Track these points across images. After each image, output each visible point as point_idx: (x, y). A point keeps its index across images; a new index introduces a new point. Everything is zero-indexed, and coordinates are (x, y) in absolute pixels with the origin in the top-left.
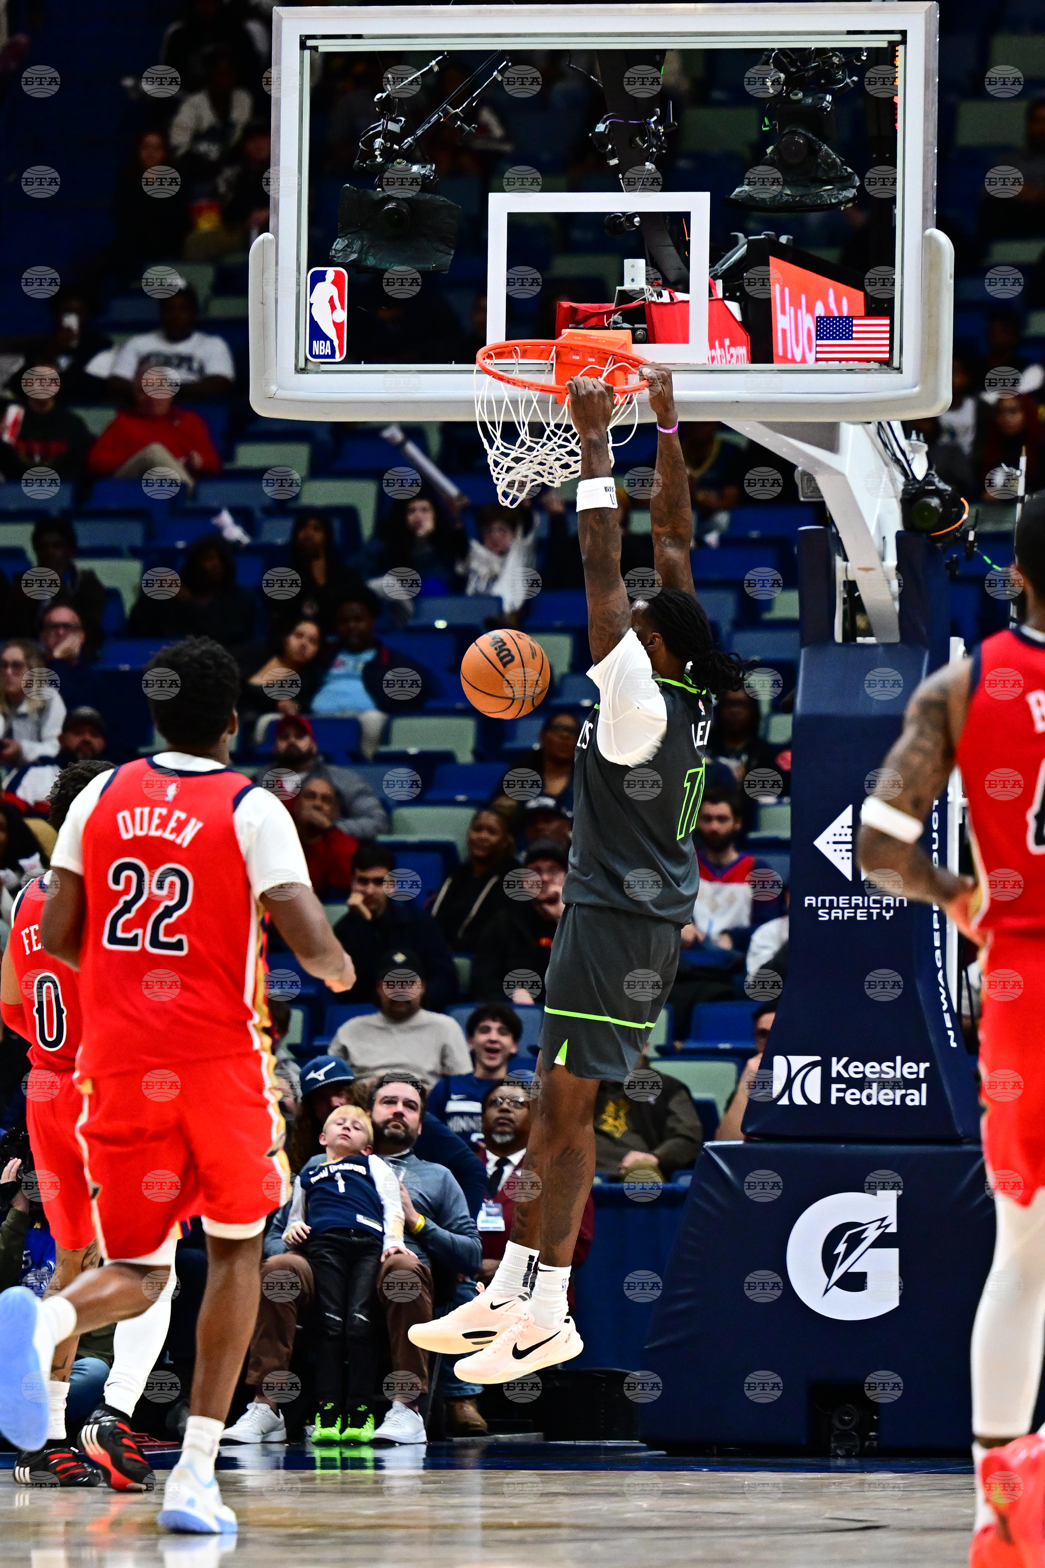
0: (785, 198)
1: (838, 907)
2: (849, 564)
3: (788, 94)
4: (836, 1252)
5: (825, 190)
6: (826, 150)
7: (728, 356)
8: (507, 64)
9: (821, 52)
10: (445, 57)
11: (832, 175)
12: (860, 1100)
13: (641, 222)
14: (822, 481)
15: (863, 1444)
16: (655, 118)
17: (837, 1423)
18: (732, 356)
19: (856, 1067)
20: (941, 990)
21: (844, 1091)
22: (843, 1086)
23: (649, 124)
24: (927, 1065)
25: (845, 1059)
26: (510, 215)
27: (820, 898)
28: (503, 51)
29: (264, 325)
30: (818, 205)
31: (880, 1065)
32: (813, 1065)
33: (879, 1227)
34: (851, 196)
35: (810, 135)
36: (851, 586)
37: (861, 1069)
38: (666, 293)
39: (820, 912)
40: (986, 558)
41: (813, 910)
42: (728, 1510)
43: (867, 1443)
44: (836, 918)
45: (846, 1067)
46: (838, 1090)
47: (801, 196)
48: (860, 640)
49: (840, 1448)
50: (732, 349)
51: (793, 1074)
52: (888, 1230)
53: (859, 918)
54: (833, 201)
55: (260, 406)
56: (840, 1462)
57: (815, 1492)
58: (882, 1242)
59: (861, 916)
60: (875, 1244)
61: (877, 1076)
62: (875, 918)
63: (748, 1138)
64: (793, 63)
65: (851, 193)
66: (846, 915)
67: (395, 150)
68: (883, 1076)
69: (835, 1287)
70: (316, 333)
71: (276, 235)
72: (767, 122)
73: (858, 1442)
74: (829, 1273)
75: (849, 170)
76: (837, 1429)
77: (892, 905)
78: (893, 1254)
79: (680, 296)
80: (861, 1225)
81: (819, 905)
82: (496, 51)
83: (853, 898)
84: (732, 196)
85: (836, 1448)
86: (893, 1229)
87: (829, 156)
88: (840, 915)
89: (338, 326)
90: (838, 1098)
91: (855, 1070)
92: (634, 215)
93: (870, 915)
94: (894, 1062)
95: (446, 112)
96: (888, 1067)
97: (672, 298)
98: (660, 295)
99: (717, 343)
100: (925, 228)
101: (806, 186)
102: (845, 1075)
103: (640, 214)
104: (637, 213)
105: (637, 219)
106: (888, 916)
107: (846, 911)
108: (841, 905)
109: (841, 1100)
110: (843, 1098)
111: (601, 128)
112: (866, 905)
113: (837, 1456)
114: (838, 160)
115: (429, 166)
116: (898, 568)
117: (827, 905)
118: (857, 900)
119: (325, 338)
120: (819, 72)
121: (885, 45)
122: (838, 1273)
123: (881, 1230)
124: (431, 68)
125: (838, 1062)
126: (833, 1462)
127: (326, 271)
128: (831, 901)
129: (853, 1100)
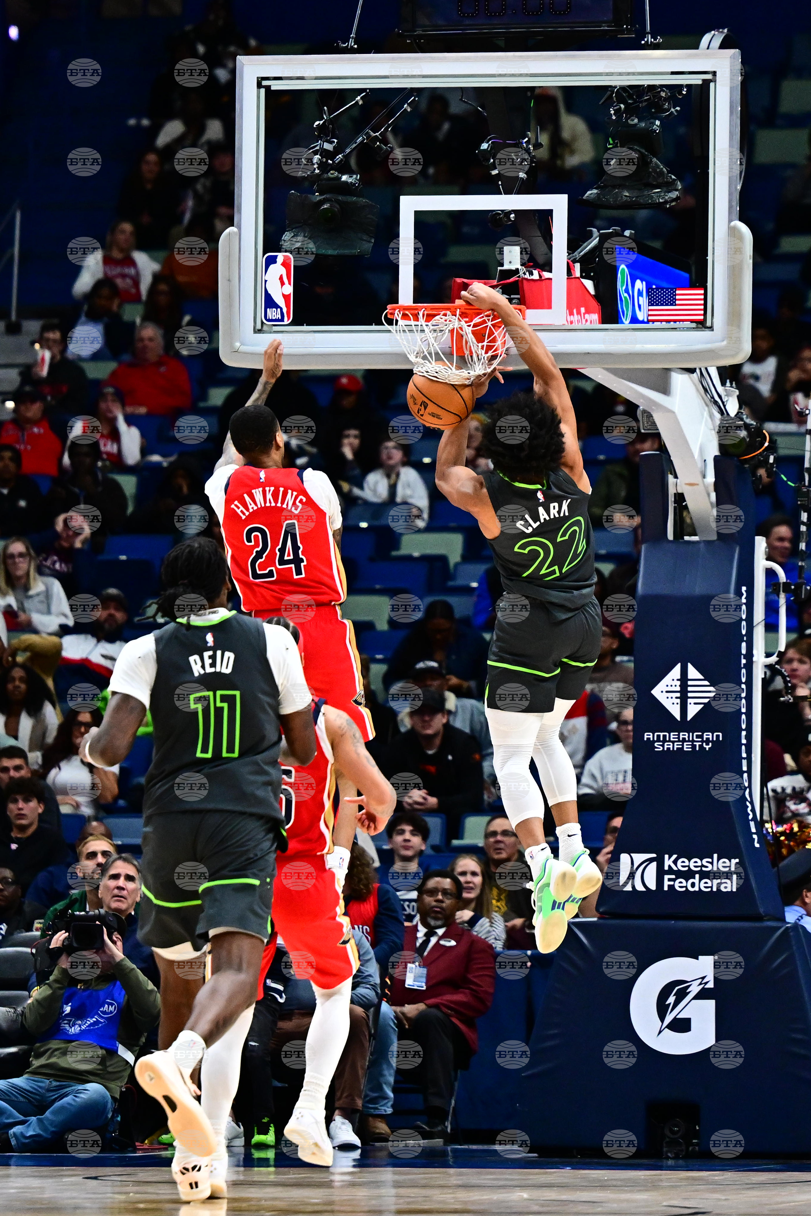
0: (625, 199)
1: (670, 741)
2: (678, 481)
3: (627, 119)
4: (667, 1003)
5: (654, 193)
6: (656, 164)
7: (584, 321)
8: (414, 99)
9: (652, 88)
10: (367, 93)
11: (660, 180)
12: (686, 887)
13: (516, 217)
14: (657, 417)
15: (687, 1149)
16: (527, 139)
17: (667, 1132)
18: (586, 321)
19: (683, 862)
20: (748, 804)
21: (674, 880)
22: (673, 877)
23: (522, 143)
24: (737, 860)
25: (675, 856)
26: (416, 213)
27: (656, 734)
28: (411, 88)
29: (230, 297)
30: (650, 204)
31: (701, 861)
32: (651, 860)
33: (700, 984)
34: (674, 197)
35: (643, 151)
36: (680, 498)
37: (687, 863)
38: (536, 272)
39: (656, 744)
40: (783, 476)
41: (651, 743)
42: (589, 1200)
43: (691, 1149)
44: (669, 749)
45: (675, 862)
46: (670, 880)
47: (637, 197)
48: (687, 538)
49: (671, 1152)
50: (587, 316)
51: (635, 867)
52: (707, 986)
53: (685, 749)
54: (661, 201)
55: (227, 359)
56: (670, 1162)
57: (654, 1186)
58: (703, 995)
59: (687, 747)
60: (697, 997)
61: (699, 869)
62: (697, 749)
63: (602, 916)
64: (630, 97)
65: (674, 194)
66: (676, 747)
67: (330, 164)
68: (704, 869)
69: (666, 1029)
70: (270, 302)
71: (239, 228)
72: (611, 142)
73: (684, 1147)
74: (662, 1019)
75: (673, 177)
76: (669, 1137)
77: (711, 739)
78: (711, 1004)
79: (546, 275)
80: (686, 982)
81: (655, 739)
82: (406, 89)
83: (681, 734)
84: (584, 198)
85: (667, 1152)
86: (711, 985)
87: (658, 167)
88: (671, 747)
89: (286, 297)
90: (669, 886)
91: (683, 864)
92: (510, 212)
93: (694, 747)
94: (712, 858)
95: (368, 136)
96: (707, 862)
97: (540, 276)
98: (531, 274)
99: (575, 311)
100: (730, 221)
101: (640, 190)
102: (675, 868)
103: (515, 211)
104: (513, 210)
105: (512, 216)
106: (707, 747)
107: (676, 744)
108: (672, 739)
109: (671, 887)
110: (674, 885)
111: (485, 146)
112: (691, 739)
113: (668, 1158)
114: (665, 170)
115: (355, 176)
116: (716, 484)
117: (661, 739)
118: (684, 735)
119: (277, 306)
120: (651, 104)
121: (700, 82)
122: (669, 1019)
123: (702, 986)
124: (357, 102)
125: (669, 858)
126: (665, 1162)
127: (277, 256)
128: (665, 736)
129: (680, 887)
